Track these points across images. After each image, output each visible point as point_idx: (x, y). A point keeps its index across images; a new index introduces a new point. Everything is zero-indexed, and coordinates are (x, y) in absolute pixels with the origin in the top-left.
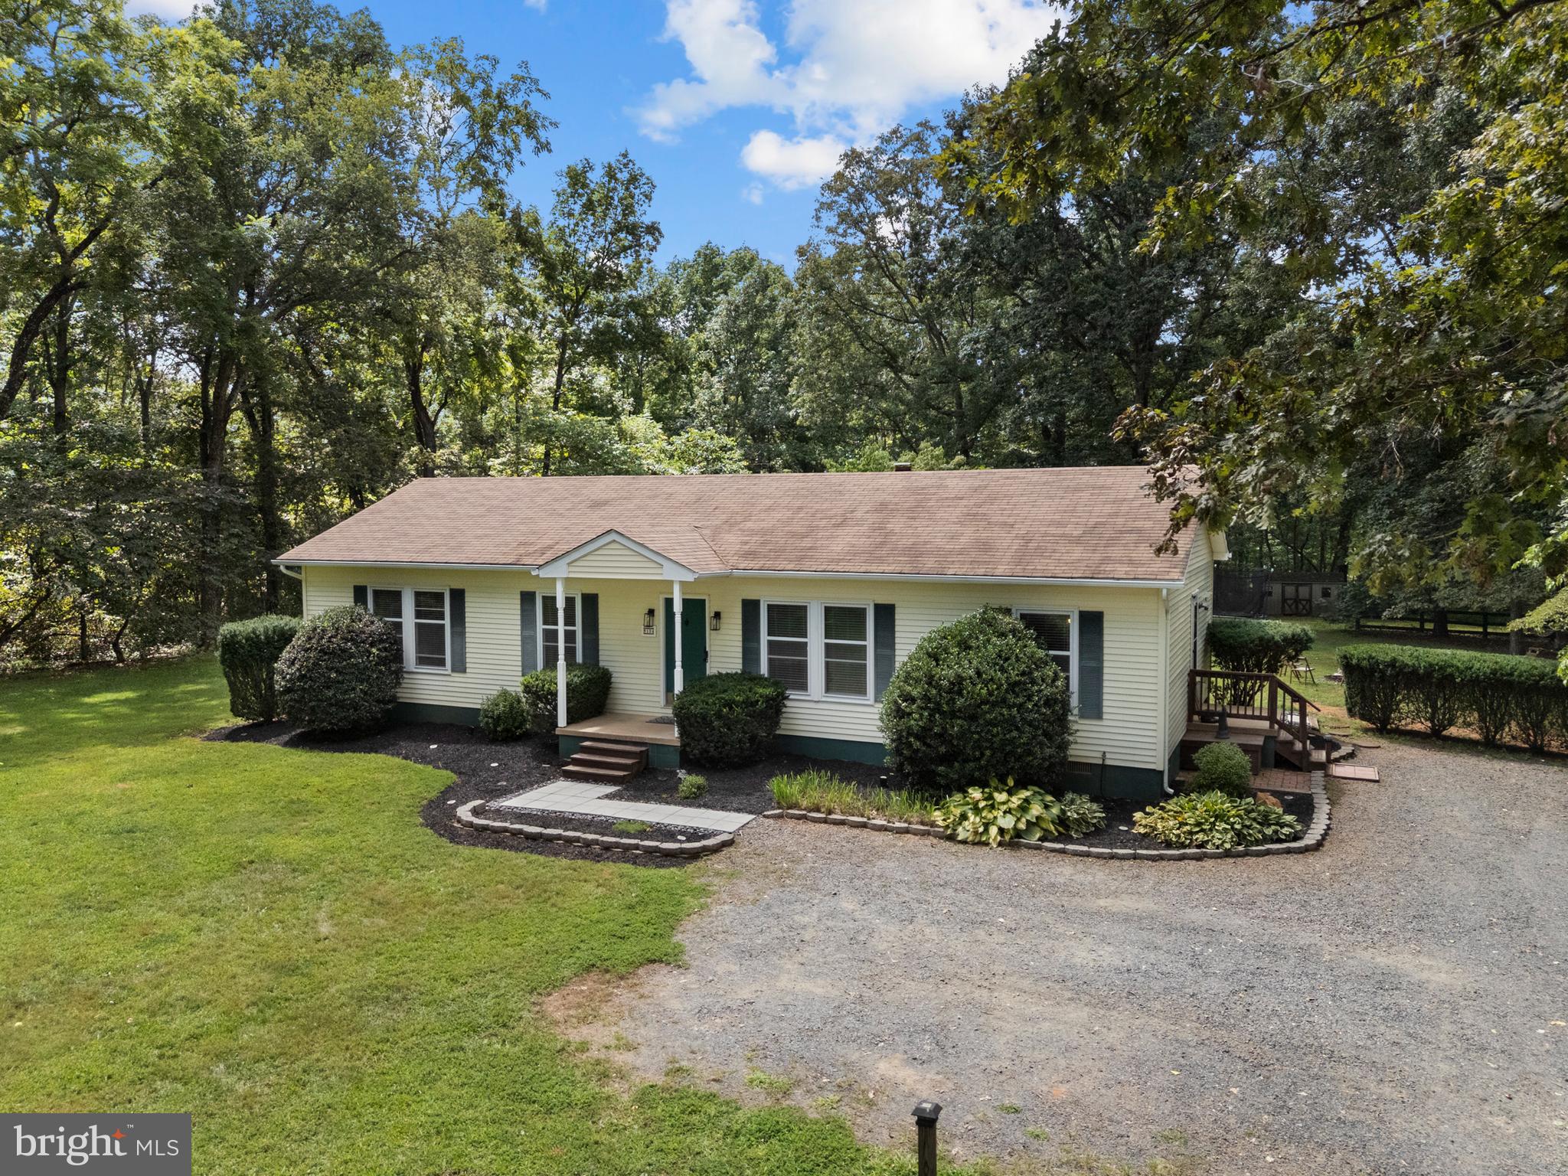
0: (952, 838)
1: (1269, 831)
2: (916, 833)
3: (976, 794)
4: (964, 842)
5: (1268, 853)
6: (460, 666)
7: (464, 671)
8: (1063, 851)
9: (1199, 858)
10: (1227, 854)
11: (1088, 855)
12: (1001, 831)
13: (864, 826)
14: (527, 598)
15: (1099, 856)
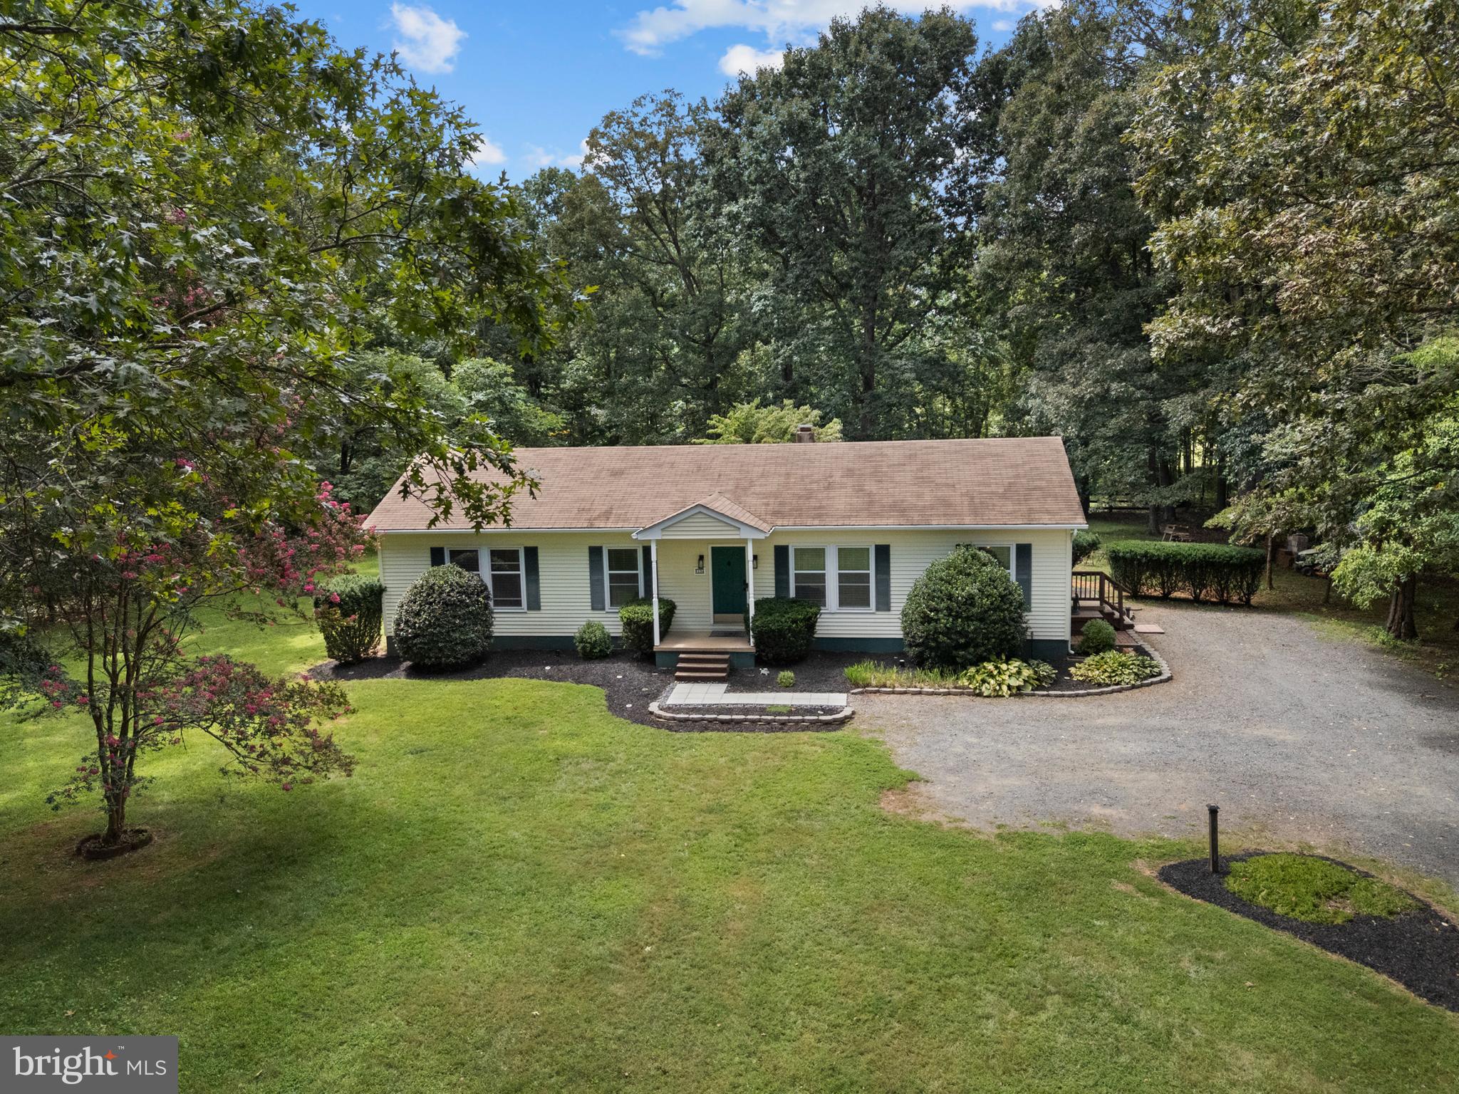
0: (980, 695)
1: (1148, 671)
2: (955, 694)
3: (990, 666)
4: (988, 697)
5: (1152, 684)
6: (535, 604)
7: (539, 608)
8: (1048, 696)
9: (1120, 691)
10: (1134, 687)
11: (1063, 696)
12: (1009, 687)
13: (920, 693)
14: (595, 552)
15: (1070, 696)
